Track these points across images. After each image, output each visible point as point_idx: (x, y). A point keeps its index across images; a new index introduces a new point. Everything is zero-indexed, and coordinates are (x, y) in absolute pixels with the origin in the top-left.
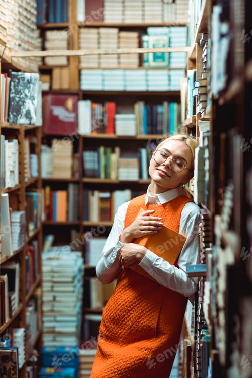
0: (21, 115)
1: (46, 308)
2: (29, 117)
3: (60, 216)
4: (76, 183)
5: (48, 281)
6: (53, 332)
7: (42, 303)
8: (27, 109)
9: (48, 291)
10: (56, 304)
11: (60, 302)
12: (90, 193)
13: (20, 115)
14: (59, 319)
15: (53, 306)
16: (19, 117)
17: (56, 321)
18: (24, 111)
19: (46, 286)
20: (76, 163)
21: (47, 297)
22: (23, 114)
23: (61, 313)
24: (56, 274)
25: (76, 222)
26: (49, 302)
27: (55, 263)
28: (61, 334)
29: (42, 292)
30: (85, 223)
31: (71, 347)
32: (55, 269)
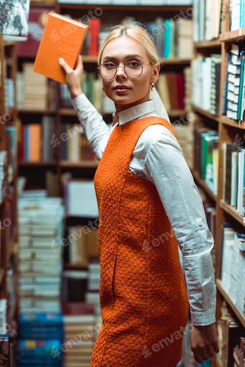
0: (8, 24)
1: (23, 267)
2: (19, 26)
3: (33, 155)
4: (52, 115)
5: (25, 235)
6: (31, 296)
7: (19, 261)
8: (15, 15)
9: (26, 248)
10: (35, 262)
11: (40, 260)
12: (68, 127)
13: (6, 24)
14: (39, 280)
15: (32, 265)
16: (4, 26)
17: (35, 283)
18: (11, 17)
19: (24, 241)
20: (52, 92)
21: (24, 255)
22: (10, 22)
23: (41, 274)
24: (34, 227)
25: (52, 162)
26: (27, 260)
27: (34, 213)
28: (42, 298)
29: (19, 248)
30: (64, 163)
31: (53, 314)
32: (35, 220)
